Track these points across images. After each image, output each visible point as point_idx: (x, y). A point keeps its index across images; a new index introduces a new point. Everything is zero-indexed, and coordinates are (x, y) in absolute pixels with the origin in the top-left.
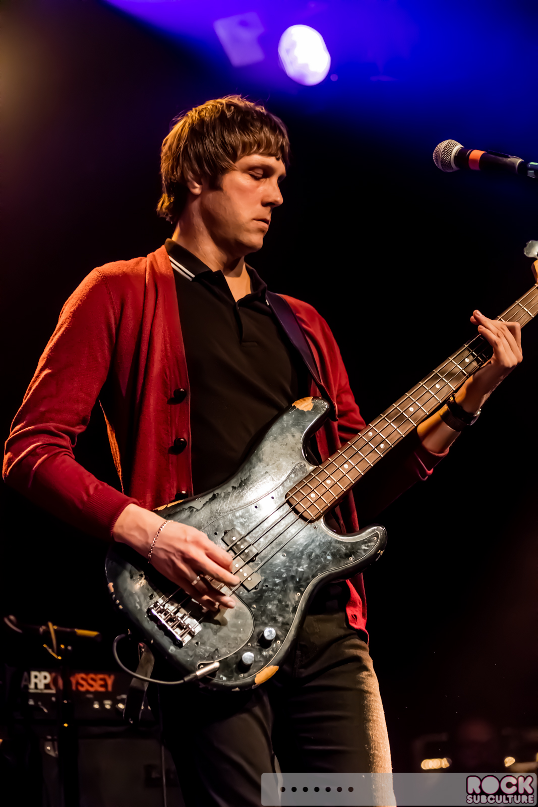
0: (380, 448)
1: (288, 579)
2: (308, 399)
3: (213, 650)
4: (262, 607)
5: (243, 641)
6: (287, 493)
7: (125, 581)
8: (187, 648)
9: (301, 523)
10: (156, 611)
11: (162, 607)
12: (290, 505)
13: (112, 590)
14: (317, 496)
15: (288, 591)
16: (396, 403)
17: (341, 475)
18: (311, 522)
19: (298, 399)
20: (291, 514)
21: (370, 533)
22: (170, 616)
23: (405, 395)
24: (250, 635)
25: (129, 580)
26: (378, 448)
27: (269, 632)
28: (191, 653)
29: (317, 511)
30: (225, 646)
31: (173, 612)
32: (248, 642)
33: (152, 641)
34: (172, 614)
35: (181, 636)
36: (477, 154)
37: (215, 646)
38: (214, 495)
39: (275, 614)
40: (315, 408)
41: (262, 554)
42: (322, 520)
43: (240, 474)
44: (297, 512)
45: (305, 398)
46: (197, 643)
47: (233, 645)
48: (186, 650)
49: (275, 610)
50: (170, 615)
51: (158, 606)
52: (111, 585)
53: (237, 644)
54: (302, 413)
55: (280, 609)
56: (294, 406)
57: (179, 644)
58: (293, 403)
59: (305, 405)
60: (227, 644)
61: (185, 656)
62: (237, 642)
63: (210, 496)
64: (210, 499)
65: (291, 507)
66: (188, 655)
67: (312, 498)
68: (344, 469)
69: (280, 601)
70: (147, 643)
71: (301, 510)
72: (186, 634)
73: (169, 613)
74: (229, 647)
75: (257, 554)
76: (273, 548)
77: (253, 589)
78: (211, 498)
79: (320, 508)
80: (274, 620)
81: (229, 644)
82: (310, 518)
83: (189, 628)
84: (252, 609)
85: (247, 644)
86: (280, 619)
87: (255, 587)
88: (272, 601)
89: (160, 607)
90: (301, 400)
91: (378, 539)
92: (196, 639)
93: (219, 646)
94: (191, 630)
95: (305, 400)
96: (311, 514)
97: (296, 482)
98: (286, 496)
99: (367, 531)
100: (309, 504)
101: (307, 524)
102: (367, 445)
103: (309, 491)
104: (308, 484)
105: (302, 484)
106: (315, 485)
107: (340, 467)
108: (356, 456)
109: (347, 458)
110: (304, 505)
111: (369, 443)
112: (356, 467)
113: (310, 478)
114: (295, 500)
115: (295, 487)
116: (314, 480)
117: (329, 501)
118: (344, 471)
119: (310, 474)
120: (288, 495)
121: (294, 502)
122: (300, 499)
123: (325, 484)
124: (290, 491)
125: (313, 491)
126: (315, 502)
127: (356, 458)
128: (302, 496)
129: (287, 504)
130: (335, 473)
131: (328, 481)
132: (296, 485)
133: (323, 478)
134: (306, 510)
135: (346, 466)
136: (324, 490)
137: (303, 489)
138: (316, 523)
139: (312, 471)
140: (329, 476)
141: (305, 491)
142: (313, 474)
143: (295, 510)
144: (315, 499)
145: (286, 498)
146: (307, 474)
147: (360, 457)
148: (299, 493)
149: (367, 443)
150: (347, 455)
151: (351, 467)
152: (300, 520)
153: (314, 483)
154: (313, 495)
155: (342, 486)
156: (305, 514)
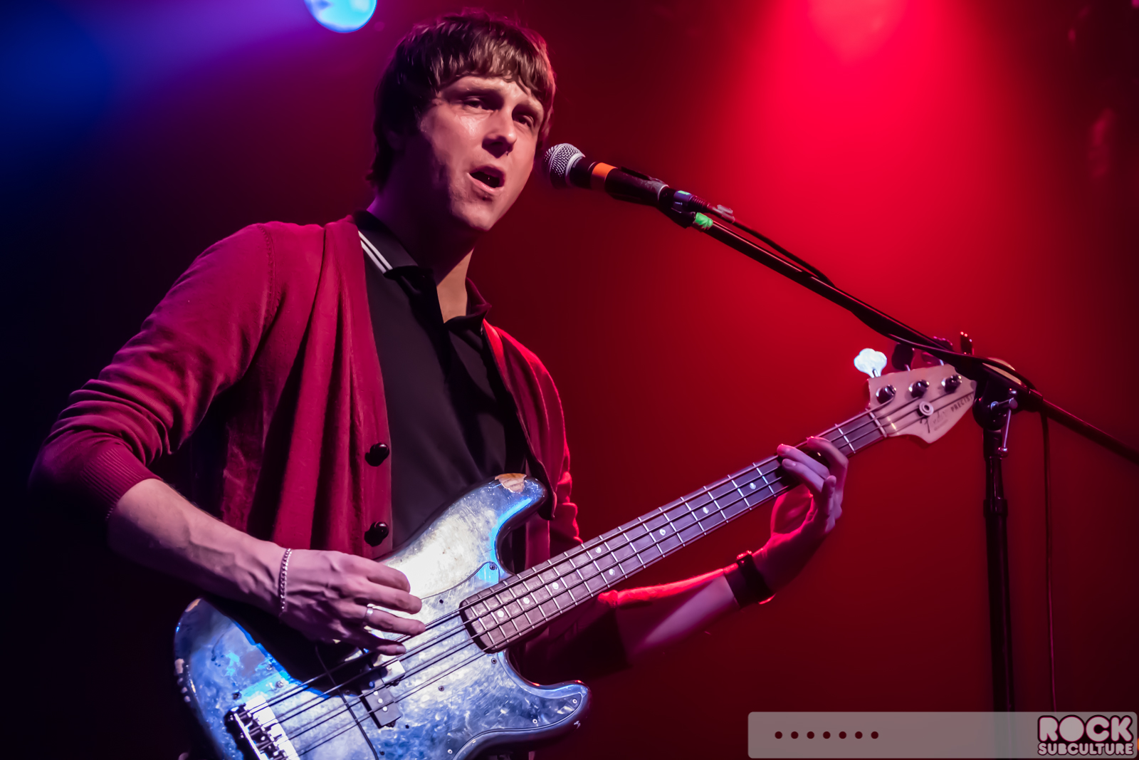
0: (609, 574)
2: (520, 477)
6: (464, 601)
7: (202, 661)
9: (474, 649)
10: (240, 717)
11: (250, 715)
12: (464, 618)
13: (181, 670)
14: (506, 617)
15: (437, 742)
16: (643, 517)
17: (546, 597)
18: (490, 651)
19: (506, 472)
20: (463, 632)
21: (568, 692)
22: (259, 731)
23: (657, 510)
25: (208, 663)
26: (605, 573)
29: (501, 639)
31: (265, 726)
34: (263, 729)
36: (603, 169)
40: (526, 492)
42: (501, 655)
44: (471, 631)
45: (514, 474)
50: (260, 729)
51: (244, 711)
52: (181, 661)
54: (507, 493)
56: (498, 480)
58: (497, 475)
59: (513, 483)
65: (464, 623)
67: (498, 618)
68: (552, 589)
69: (422, 754)
71: (479, 631)
73: (258, 725)
75: (403, 678)
77: (386, 725)
79: (509, 634)
82: (489, 645)
84: (380, 755)
87: (391, 723)
89: (246, 714)
90: (509, 474)
91: (579, 701)
95: (514, 476)
96: (492, 640)
97: (480, 588)
98: (461, 605)
99: (567, 687)
100: (492, 625)
101: (483, 653)
102: (591, 565)
103: (496, 605)
104: (497, 596)
105: (488, 593)
106: (506, 600)
107: (547, 584)
108: (573, 575)
109: (559, 575)
110: (485, 624)
111: (594, 562)
112: (569, 591)
113: (501, 588)
114: (472, 614)
115: (476, 595)
116: (506, 592)
117: (522, 629)
118: (551, 591)
119: (501, 582)
120: (464, 604)
121: (472, 616)
122: (480, 614)
123: (521, 602)
124: (468, 599)
125: (502, 607)
126: (501, 625)
127: (571, 578)
128: (485, 610)
129: (459, 617)
130: (539, 591)
131: (526, 600)
132: (479, 593)
133: (519, 594)
134: (486, 632)
135: (555, 585)
136: (517, 611)
137: (488, 600)
138: (495, 656)
139: (505, 580)
140: (529, 593)
141: (492, 604)
142: (506, 583)
143: (470, 629)
144: (502, 620)
145: (460, 607)
146: (496, 582)
147: (578, 579)
148: (480, 605)
149: (592, 562)
150: (560, 571)
151: (562, 589)
152: (474, 645)
153: (505, 596)
154: (500, 613)
155: (544, 614)
156: (483, 638)
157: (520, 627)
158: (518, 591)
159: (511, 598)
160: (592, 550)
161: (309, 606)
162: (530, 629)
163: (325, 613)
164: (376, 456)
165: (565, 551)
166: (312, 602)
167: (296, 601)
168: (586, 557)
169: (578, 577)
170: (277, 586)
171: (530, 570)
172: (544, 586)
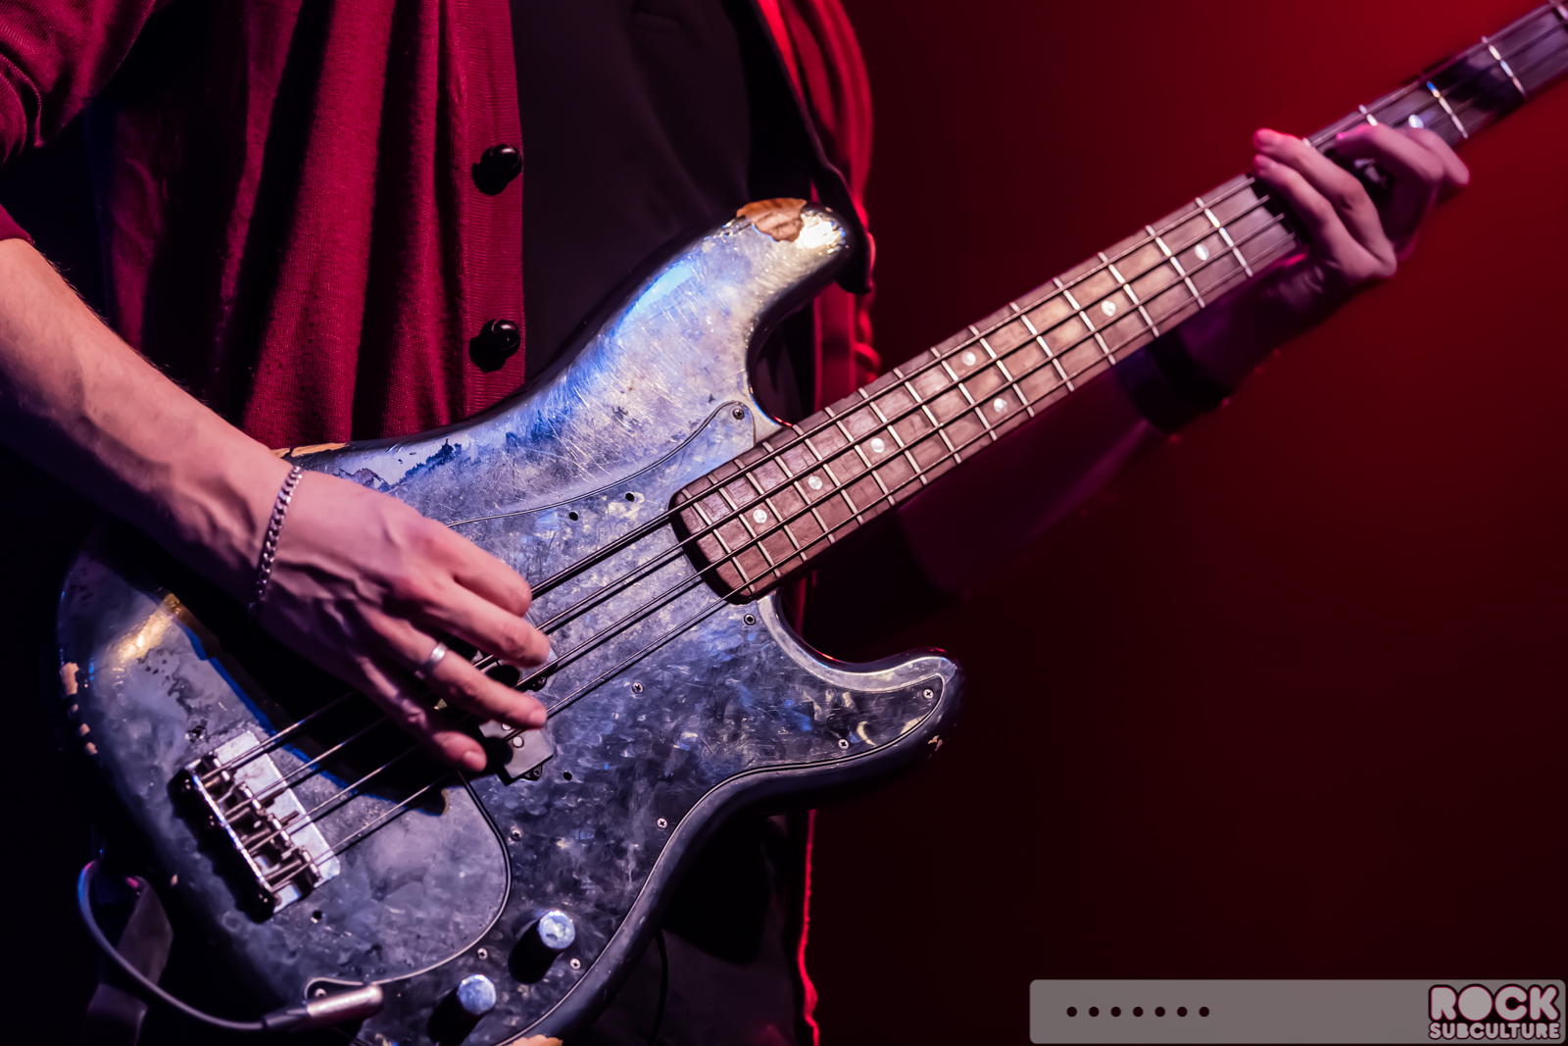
0: (992, 408)
1: (639, 770)
2: (792, 207)
3: (367, 946)
4: (542, 839)
5: (465, 939)
6: (680, 492)
8: (283, 923)
9: (703, 598)
10: (204, 782)
11: (226, 776)
12: (681, 531)
13: (72, 688)
14: (773, 522)
15: (632, 805)
16: (1064, 278)
17: (858, 471)
18: (738, 599)
21: (912, 674)
22: (247, 810)
24: (489, 923)
26: (986, 407)
27: (556, 926)
28: (291, 942)
29: (764, 568)
30: (405, 943)
31: (261, 797)
32: (479, 945)
33: (175, 879)
34: (257, 805)
35: (272, 882)
37: (374, 934)
38: (446, 450)
39: (581, 871)
41: (571, 670)
42: (766, 602)
43: (537, 398)
44: (697, 560)
45: (780, 200)
46: (317, 915)
47: (432, 944)
48: (280, 928)
49: (582, 859)
50: (250, 805)
51: (214, 767)
52: (71, 669)
53: (444, 942)
55: (598, 858)
56: (744, 218)
57: (258, 904)
58: (741, 206)
59: (777, 222)
60: (413, 936)
61: (272, 947)
62: (443, 936)
63: (434, 447)
64: (429, 459)
65: (680, 541)
66: (284, 946)
67: (755, 525)
68: (870, 453)
69: (601, 833)
70: (159, 881)
71: (715, 555)
72: (285, 881)
73: (245, 797)
74: (417, 949)
75: (553, 669)
76: (605, 658)
77: (523, 776)
78: (437, 456)
79: (774, 557)
80: (572, 888)
81: (419, 937)
82: (737, 586)
83: (304, 861)
84: (511, 842)
85: (473, 952)
86: (591, 889)
87: (531, 771)
88: (575, 827)
89: (219, 774)
90: (767, 202)
91: (938, 694)
92: (316, 900)
93: (389, 936)
94: (308, 869)
95: (779, 206)
96: (741, 573)
97: (712, 461)
98: (673, 502)
99: (909, 664)
100: (742, 540)
101: (725, 602)
102: (953, 393)
103: (750, 497)
104: (749, 475)
105: (731, 471)
106: (770, 484)
107: (859, 443)
108: (916, 419)
109: (885, 420)
110: (727, 542)
111: (961, 386)
112: (907, 453)
113: (758, 456)
114: (700, 518)
115: (706, 476)
116: (770, 465)
117: (806, 544)
118: (869, 459)
119: (759, 445)
120: (681, 499)
121: (698, 524)
122: (716, 519)
123: (803, 487)
124: (686, 487)
125: (763, 500)
126: (761, 539)
127: (912, 425)
128: (725, 511)
129: (669, 526)
130: (842, 457)
131: (813, 481)
132: (712, 472)
133: (800, 466)
134: (730, 559)
135: (877, 443)
136: (797, 507)
137: (731, 487)
138: (748, 609)
139: (768, 440)
140: (820, 466)
141: (738, 496)
142: (770, 448)
143: (694, 553)
144: (762, 530)
145: (670, 509)
146: (751, 445)
147: (927, 426)
148: (715, 499)
149: (955, 386)
150: (887, 411)
151: (893, 451)
152: (703, 587)
153: (768, 474)
154: (759, 515)
155: (855, 506)
156: (725, 572)
157: (802, 539)
158: (796, 461)
159: (783, 480)
160: (954, 359)
161: (318, 602)
162: (824, 545)
163: (347, 630)
164: (493, 173)
165: (897, 365)
166: (324, 594)
167: (294, 585)
168: (942, 377)
169: (927, 422)
170: (258, 544)
171: (820, 413)
172: (852, 447)
